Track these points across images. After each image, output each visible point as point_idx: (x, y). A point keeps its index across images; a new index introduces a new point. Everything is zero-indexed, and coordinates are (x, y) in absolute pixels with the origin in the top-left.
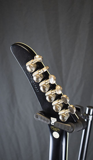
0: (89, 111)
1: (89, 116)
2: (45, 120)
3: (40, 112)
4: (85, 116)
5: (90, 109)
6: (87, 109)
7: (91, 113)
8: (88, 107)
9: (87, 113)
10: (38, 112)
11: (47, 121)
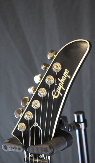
0: (78, 118)
1: (80, 124)
2: (16, 148)
3: (8, 141)
4: (73, 127)
5: (79, 115)
6: (76, 116)
7: (82, 120)
8: (76, 113)
9: (76, 121)
10: (6, 141)
11: (18, 148)
